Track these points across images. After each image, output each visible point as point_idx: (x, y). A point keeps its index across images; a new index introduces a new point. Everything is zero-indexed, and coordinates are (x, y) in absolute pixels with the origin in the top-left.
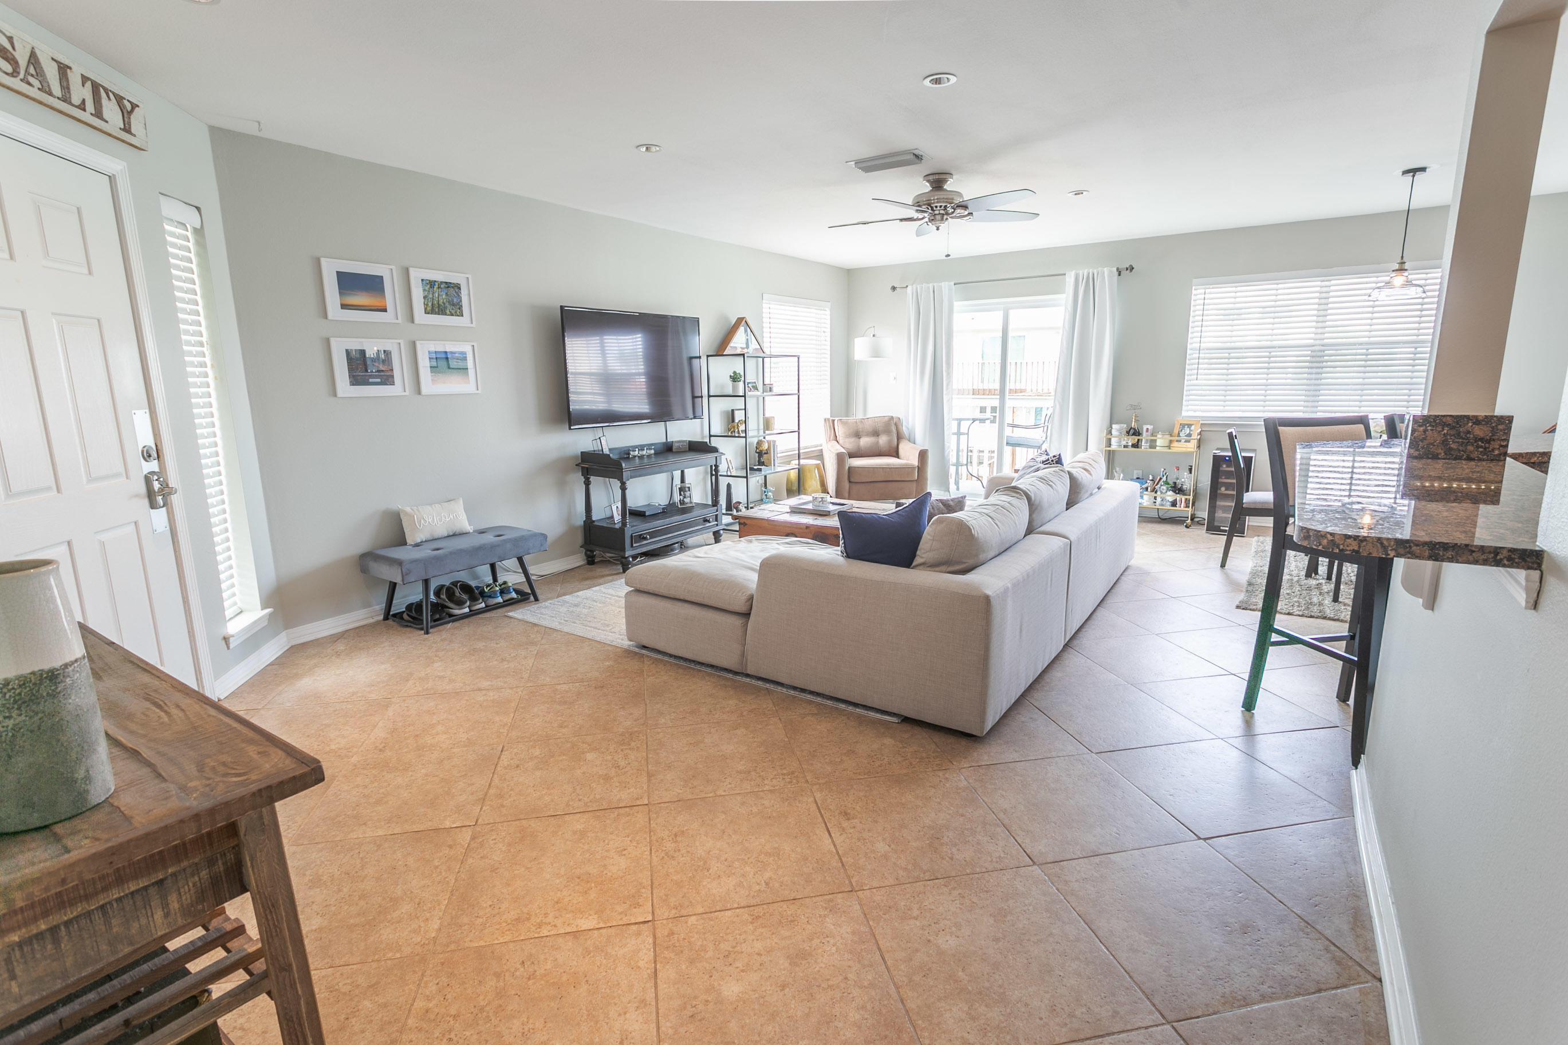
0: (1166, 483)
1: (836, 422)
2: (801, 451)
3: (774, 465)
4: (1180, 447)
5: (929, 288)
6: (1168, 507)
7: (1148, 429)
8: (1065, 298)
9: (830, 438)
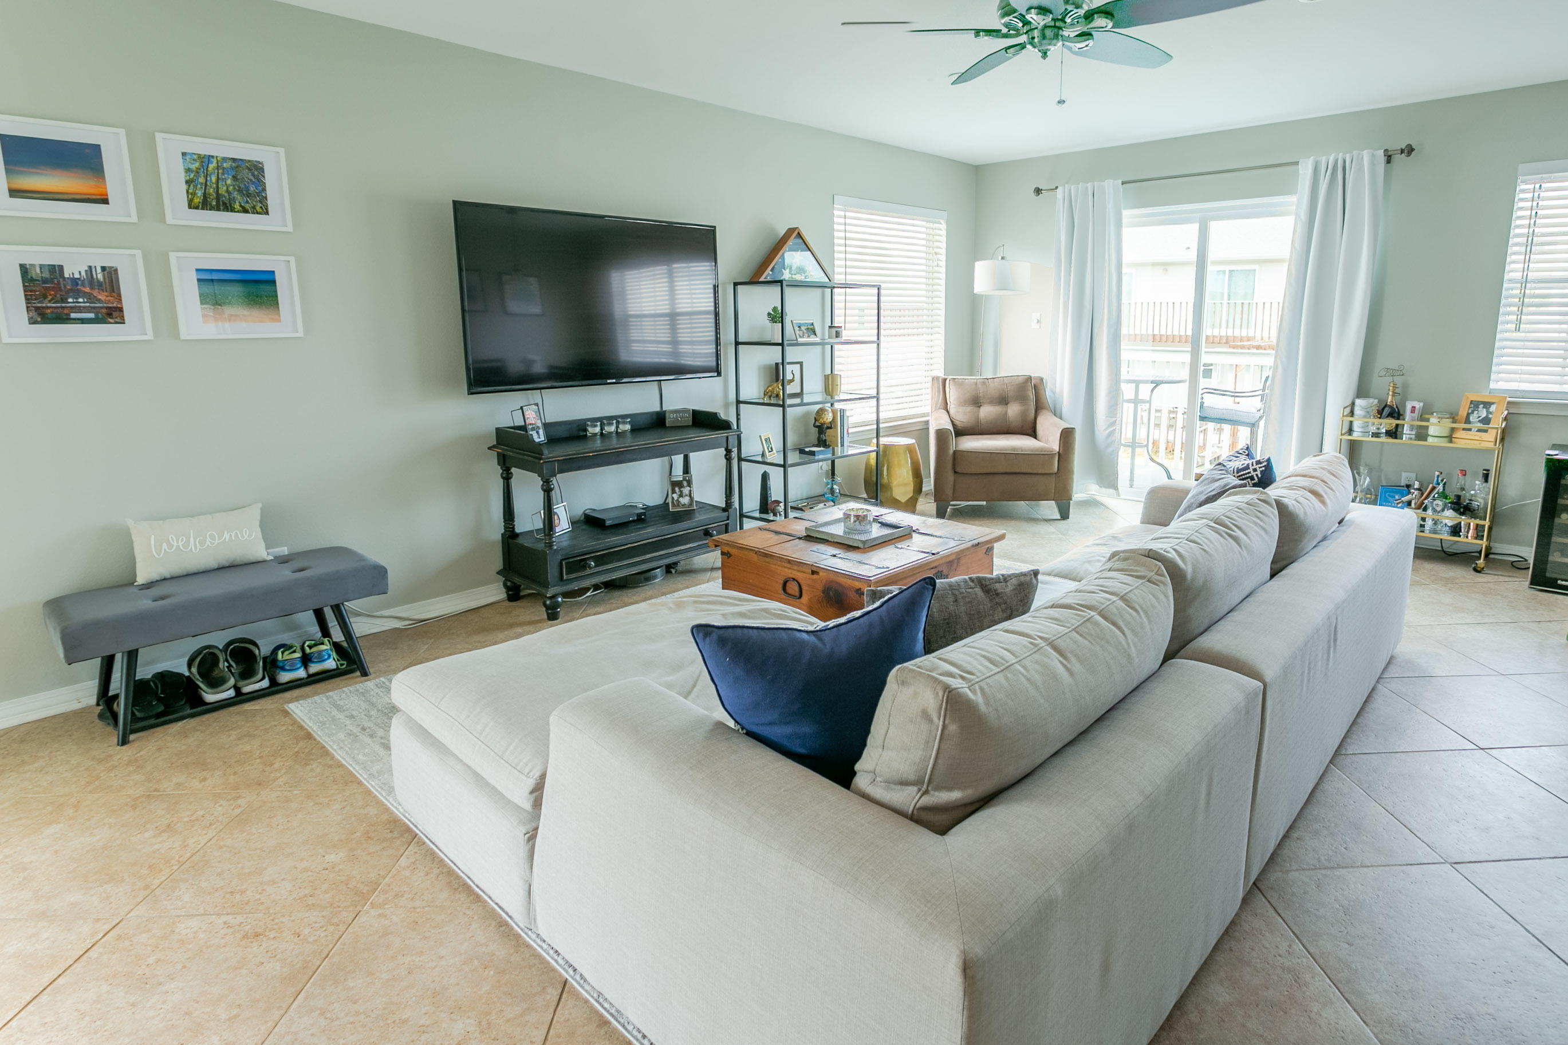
0: (1443, 495)
1: (948, 381)
2: (881, 426)
3: (842, 445)
4: (1467, 440)
5: (1087, 188)
6: (1446, 537)
7: (1414, 407)
8: (1296, 202)
9: (936, 404)
